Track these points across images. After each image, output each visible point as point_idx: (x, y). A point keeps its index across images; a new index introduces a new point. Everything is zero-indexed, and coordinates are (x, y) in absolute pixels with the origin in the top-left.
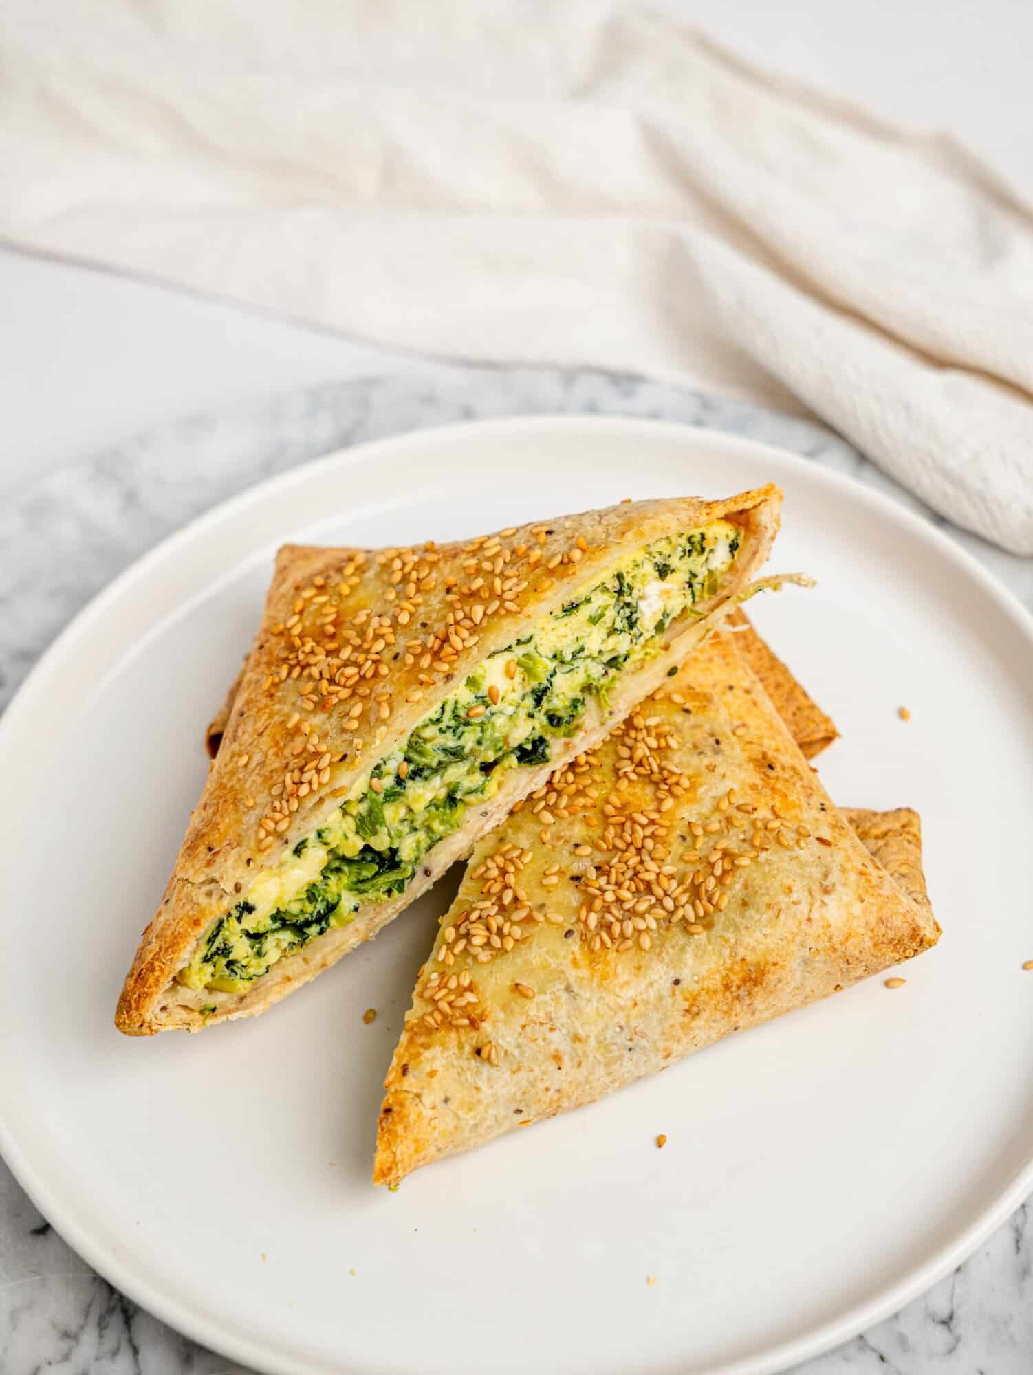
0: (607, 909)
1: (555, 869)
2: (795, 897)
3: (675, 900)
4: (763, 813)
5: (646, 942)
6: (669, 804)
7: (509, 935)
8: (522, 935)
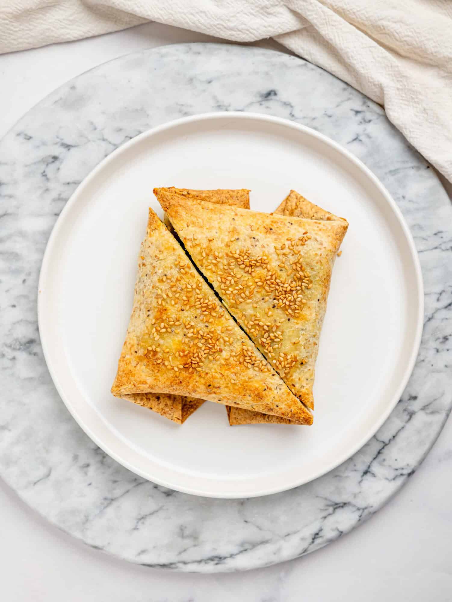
0: (290, 306)
1: (267, 310)
2: (319, 254)
3: (298, 286)
4: (287, 243)
5: (304, 301)
6: (269, 266)
7: (278, 335)
8: (280, 332)
